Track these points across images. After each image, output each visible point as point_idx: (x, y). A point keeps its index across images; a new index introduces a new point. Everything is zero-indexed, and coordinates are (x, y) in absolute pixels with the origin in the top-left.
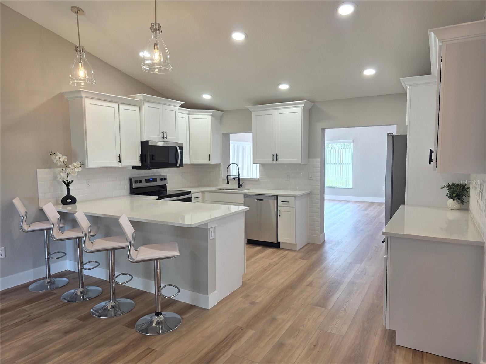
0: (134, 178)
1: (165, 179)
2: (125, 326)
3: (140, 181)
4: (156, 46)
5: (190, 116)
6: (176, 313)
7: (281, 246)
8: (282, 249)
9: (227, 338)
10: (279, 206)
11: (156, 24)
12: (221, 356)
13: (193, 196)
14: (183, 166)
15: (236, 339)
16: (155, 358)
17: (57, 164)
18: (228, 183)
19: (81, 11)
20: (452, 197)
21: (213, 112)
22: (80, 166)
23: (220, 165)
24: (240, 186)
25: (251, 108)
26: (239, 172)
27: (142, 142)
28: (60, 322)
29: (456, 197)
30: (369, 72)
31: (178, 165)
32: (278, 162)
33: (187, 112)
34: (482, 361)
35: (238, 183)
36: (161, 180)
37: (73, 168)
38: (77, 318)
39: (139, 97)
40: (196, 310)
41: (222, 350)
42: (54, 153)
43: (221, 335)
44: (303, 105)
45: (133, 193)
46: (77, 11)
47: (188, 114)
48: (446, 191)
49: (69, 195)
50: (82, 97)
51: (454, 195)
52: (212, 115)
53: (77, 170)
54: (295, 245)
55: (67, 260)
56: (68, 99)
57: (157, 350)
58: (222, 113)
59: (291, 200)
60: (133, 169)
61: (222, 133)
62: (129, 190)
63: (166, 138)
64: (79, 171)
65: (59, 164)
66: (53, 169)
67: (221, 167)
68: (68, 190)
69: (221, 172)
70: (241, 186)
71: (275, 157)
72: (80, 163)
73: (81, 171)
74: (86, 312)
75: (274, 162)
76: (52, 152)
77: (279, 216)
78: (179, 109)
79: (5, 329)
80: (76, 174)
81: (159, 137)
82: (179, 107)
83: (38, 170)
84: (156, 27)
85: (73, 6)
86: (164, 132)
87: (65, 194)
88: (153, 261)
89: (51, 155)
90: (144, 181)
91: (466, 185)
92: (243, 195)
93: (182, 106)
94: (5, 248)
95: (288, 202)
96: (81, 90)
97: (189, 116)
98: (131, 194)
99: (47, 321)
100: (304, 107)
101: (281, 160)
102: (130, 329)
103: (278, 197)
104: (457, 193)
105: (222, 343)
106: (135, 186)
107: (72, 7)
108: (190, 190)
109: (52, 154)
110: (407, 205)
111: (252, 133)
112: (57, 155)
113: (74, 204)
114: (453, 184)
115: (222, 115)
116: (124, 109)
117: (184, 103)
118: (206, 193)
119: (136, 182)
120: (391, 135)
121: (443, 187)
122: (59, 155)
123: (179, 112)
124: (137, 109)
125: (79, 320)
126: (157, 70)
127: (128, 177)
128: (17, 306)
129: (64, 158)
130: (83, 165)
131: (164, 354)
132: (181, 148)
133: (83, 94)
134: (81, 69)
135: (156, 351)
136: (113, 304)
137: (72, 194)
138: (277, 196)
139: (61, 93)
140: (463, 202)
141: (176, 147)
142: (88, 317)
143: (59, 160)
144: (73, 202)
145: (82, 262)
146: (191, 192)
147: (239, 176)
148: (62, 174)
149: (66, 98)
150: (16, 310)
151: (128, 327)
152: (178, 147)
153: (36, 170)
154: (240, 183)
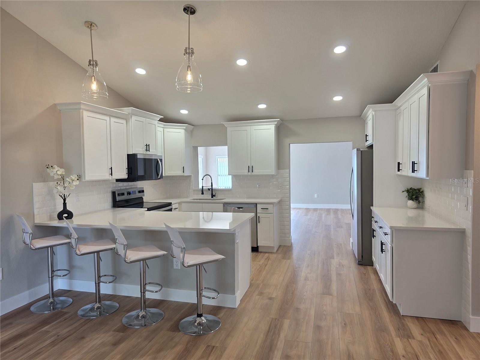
0: (118, 190)
1: (143, 191)
2: (170, 331)
3: (123, 194)
4: (189, 68)
5: (165, 129)
6: (209, 314)
7: (260, 250)
8: (261, 252)
9: (271, 328)
10: (258, 213)
11: (189, 49)
12: (277, 342)
13: (174, 206)
14: (163, 178)
15: (279, 329)
16: (221, 352)
17: (54, 177)
18: (203, 193)
19: (95, 25)
20: (411, 198)
21: (186, 127)
22: (78, 179)
23: (191, 177)
24: (213, 196)
25: (226, 124)
26: (212, 183)
27: (128, 155)
28: (98, 336)
29: (415, 199)
30: (338, 98)
31: (159, 177)
32: (253, 174)
33: (163, 126)
34: (471, 316)
35: (211, 193)
36: (140, 192)
37: (70, 181)
38: (114, 331)
39: (127, 110)
40: (225, 310)
41: (274, 337)
42: (52, 166)
43: (264, 327)
44: (276, 123)
45: (117, 206)
46: (90, 25)
47: (163, 128)
48: (406, 194)
49: (66, 210)
50: (80, 109)
51: (414, 197)
52: (185, 130)
53: (75, 183)
54: (273, 247)
55: (59, 279)
56: (60, 110)
57: (217, 345)
58: (193, 127)
59: (270, 207)
60: (116, 181)
61: (193, 146)
62: (111, 203)
63: (149, 151)
64: (77, 184)
65: (56, 177)
66: (47, 183)
67: (192, 179)
68: (65, 204)
69: (191, 183)
70: (215, 196)
71: (251, 169)
72: (78, 176)
73: (78, 185)
74: (119, 325)
75: (250, 173)
76: (48, 165)
77: (259, 222)
78: (158, 123)
79: (42, 351)
80: (74, 188)
81: (143, 150)
82: (158, 121)
83: (34, 184)
84: (189, 51)
85: (86, 20)
86: (148, 145)
87: (61, 209)
88: (195, 266)
89: (47, 168)
90: (126, 194)
91: (421, 189)
92: (223, 204)
93: (161, 120)
94: (2, 269)
95: (268, 209)
96: (82, 102)
97: (163, 130)
98: (114, 207)
99: (83, 338)
100: (276, 125)
101: (256, 172)
102: (177, 333)
103: (258, 205)
104: (416, 195)
105: (269, 333)
106: (118, 198)
107: (86, 22)
108: (170, 202)
109: (49, 167)
110: (375, 206)
111: (227, 146)
112: (54, 168)
113: (71, 219)
114: (411, 189)
115: (193, 129)
116: (114, 122)
117: (163, 117)
118: (183, 204)
119: (119, 195)
120: (359, 150)
121: (403, 192)
122: (56, 168)
123: (158, 126)
124: (124, 122)
125: (117, 333)
126: (190, 90)
127: (110, 190)
128: (35, 329)
129: (61, 171)
130: (80, 178)
131: (226, 348)
132: (161, 160)
133: (82, 107)
134: (94, 82)
135: (217, 347)
136: (144, 313)
137: (69, 208)
138: (256, 204)
139: (55, 104)
140: (419, 202)
141: (157, 159)
142: (124, 329)
143: (57, 173)
144: (70, 216)
145: (99, 276)
146: (171, 203)
147: (212, 187)
148: (59, 187)
149: (59, 109)
150: (37, 332)
151: (174, 331)
152: (159, 160)
153: (32, 184)
154: (213, 193)
